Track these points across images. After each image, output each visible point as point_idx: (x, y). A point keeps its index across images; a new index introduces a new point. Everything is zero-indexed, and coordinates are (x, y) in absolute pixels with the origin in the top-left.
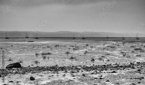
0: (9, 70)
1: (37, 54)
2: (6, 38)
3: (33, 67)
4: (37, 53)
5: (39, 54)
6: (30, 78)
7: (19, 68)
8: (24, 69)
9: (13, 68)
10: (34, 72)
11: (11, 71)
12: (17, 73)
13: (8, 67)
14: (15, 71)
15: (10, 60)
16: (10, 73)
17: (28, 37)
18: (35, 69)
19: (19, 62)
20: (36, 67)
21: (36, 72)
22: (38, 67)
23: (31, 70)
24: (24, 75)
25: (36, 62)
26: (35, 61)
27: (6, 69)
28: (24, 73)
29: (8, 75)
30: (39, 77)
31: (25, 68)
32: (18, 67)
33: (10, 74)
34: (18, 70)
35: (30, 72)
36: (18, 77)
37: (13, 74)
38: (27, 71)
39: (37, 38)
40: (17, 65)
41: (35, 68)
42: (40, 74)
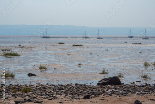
0: (101, 87)
1: (146, 65)
2: (98, 39)
3: (140, 85)
4: (146, 62)
5: (150, 64)
6: (134, 102)
7: (117, 86)
8: (125, 87)
9: (108, 85)
10: (141, 94)
11: (105, 90)
12: (114, 94)
13: (101, 84)
14: (111, 90)
15: (104, 73)
16: (104, 92)
17: (132, 37)
18: (142, 88)
19: (117, 76)
20: (145, 85)
21: (144, 94)
22: (148, 85)
23: (136, 90)
24: (124, 97)
25: (145, 77)
26: (144, 75)
27: (98, 86)
28: (124, 94)
29: (101, 96)
30: (149, 101)
31: (127, 86)
32: (115, 85)
33: (103, 94)
34: (116, 88)
35: (135, 92)
36: (116, 99)
37: (107, 95)
38: (129, 91)
39: (146, 38)
40: (115, 81)
41: (142, 86)
42: (150, 97)
